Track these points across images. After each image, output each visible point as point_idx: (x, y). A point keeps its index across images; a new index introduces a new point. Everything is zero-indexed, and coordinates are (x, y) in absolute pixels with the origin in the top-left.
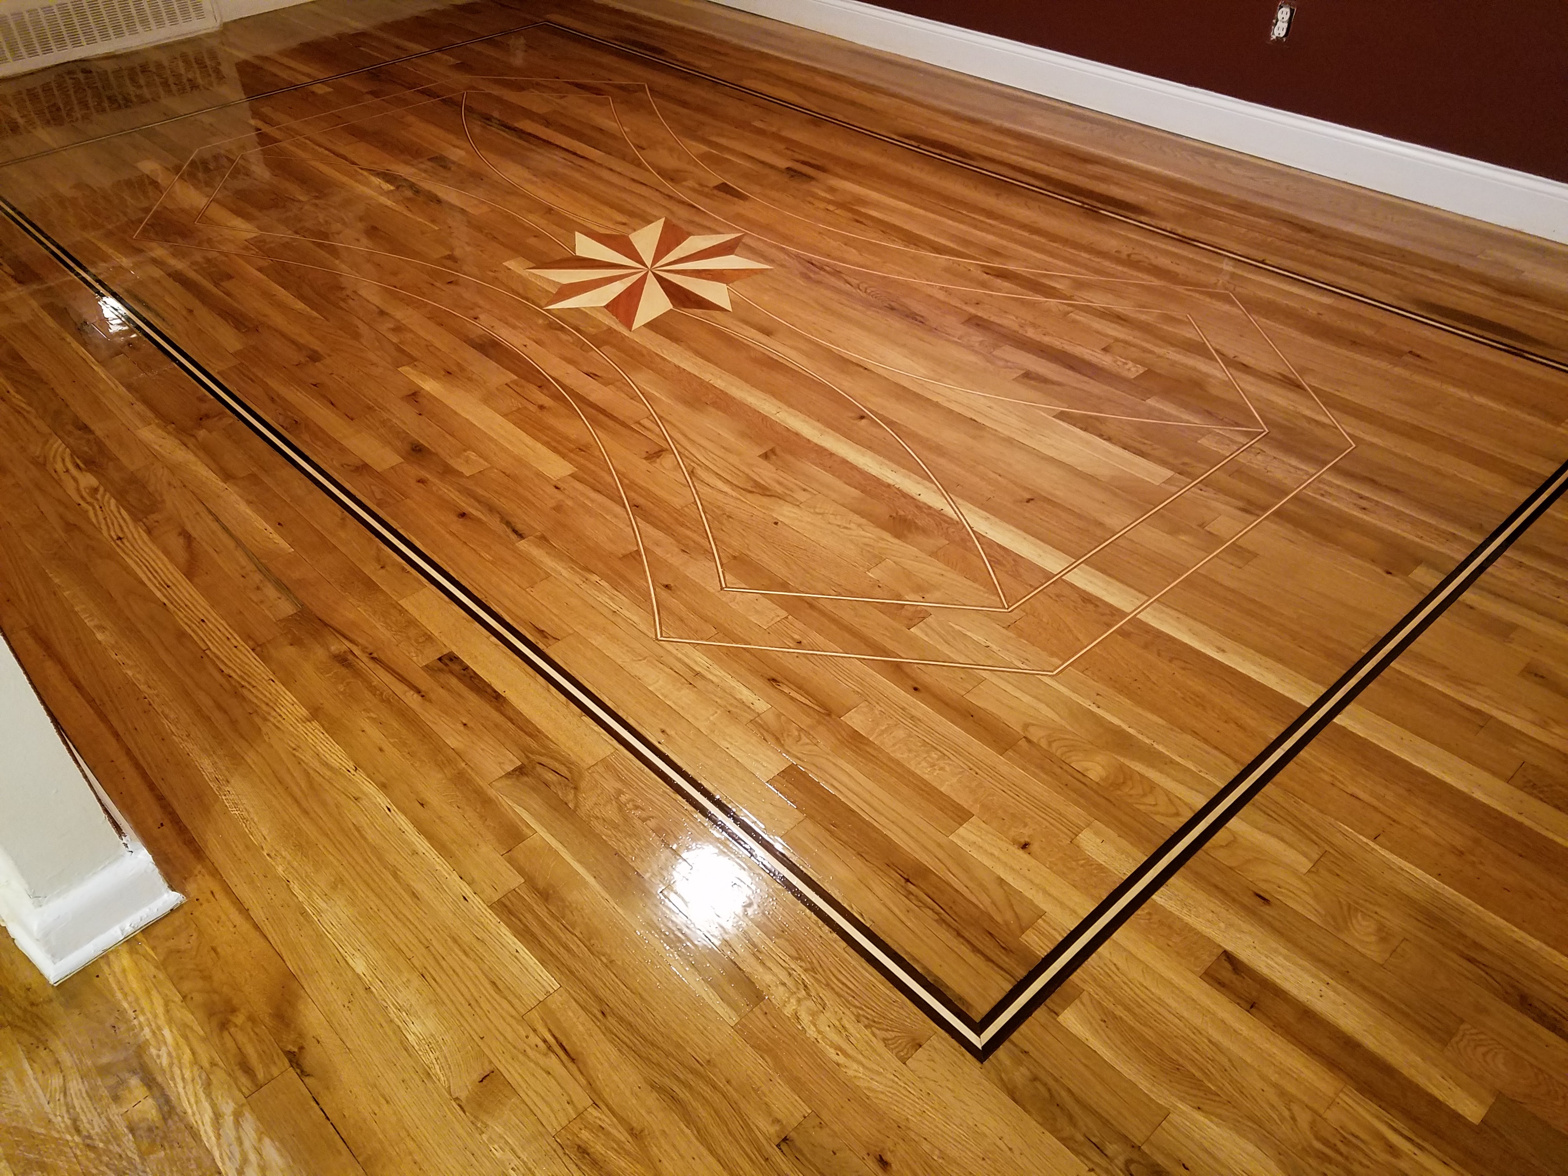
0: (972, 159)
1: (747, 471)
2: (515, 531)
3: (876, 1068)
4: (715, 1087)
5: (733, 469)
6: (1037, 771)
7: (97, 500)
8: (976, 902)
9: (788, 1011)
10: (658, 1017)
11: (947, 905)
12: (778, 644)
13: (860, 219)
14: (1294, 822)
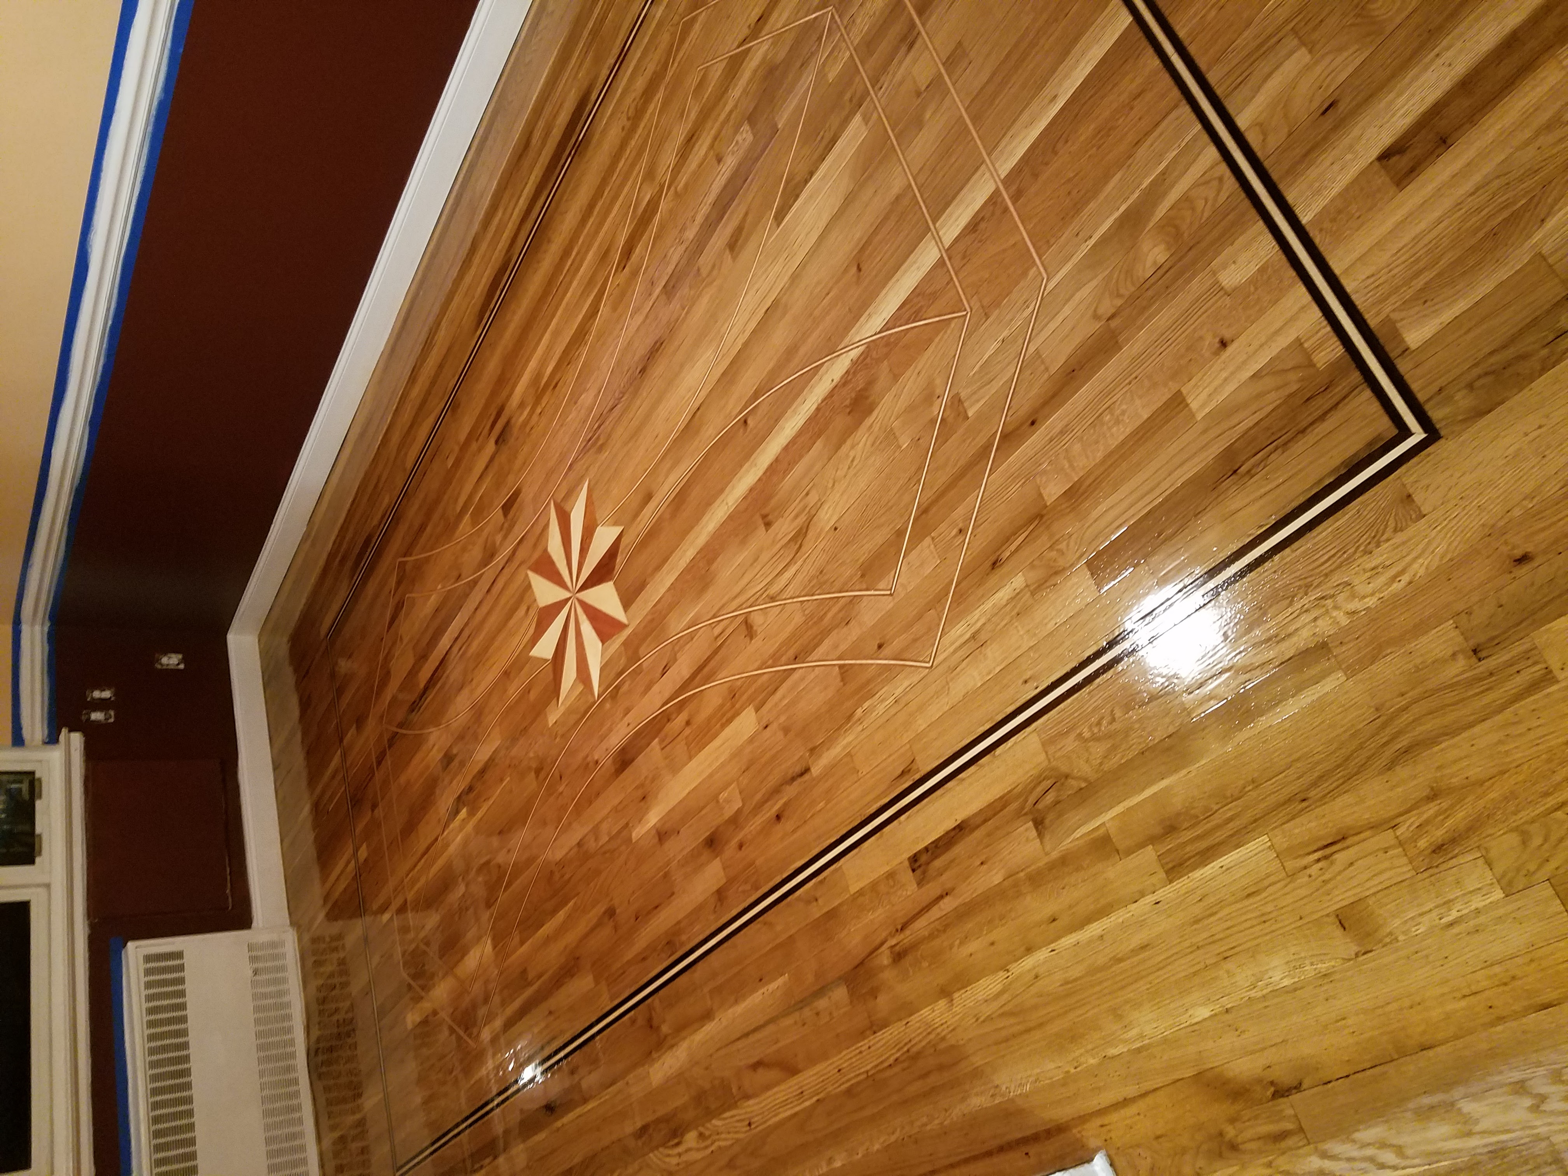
0: (510, 260)
1: (779, 546)
2: (802, 774)
3: (1421, 546)
4: (1405, 709)
5: (774, 560)
6: (1146, 315)
7: (710, 1136)
8: (1271, 407)
9: (1344, 621)
10: (1319, 749)
11: (1270, 437)
12: (958, 552)
13: (553, 384)
14: (1254, 57)
